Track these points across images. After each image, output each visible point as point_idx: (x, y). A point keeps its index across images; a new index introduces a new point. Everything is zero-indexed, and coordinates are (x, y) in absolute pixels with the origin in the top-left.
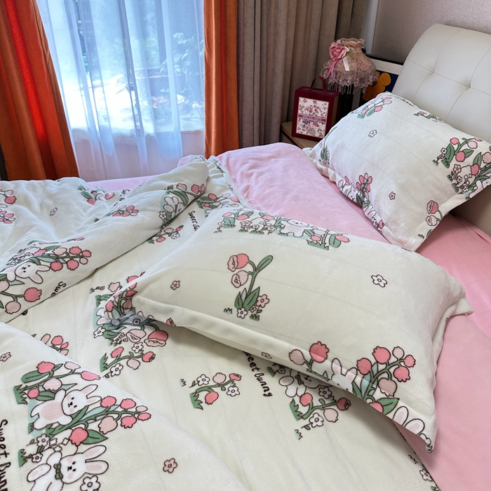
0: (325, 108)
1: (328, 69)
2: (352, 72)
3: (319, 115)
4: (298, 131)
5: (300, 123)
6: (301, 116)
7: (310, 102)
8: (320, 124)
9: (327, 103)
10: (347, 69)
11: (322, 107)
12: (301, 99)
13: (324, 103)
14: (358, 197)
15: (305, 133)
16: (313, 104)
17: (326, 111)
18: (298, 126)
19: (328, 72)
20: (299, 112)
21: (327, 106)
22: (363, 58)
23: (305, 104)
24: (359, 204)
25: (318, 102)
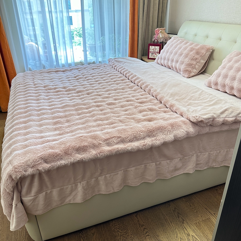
0: (158, 49)
3: (156, 51)
4: (150, 57)
5: (150, 54)
6: (150, 52)
7: (153, 47)
8: (157, 54)
9: (159, 47)
10: (161, 37)
11: (157, 48)
12: (150, 46)
13: (158, 47)
15: (152, 57)
18: (150, 55)
19: (155, 38)
20: (150, 51)
21: (159, 48)
22: (165, 33)
23: (152, 48)
25: (156, 47)
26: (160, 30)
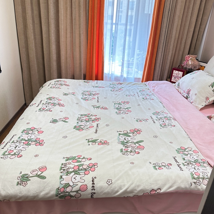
1: (184, 63)
2: (192, 65)
3: (179, 76)
7: (177, 72)
8: (179, 79)
10: (190, 64)
12: (174, 71)
14: (187, 96)
15: (174, 81)
16: (178, 73)
17: (182, 75)
18: (172, 79)
19: (184, 64)
20: (173, 75)
21: (182, 73)
22: (196, 61)
23: (175, 72)
24: (187, 98)
25: (179, 72)
26: (191, 57)
